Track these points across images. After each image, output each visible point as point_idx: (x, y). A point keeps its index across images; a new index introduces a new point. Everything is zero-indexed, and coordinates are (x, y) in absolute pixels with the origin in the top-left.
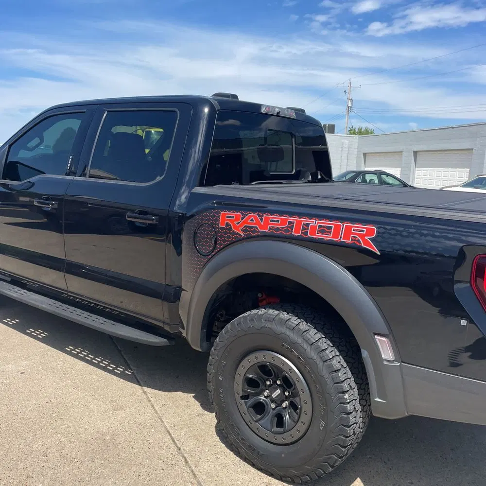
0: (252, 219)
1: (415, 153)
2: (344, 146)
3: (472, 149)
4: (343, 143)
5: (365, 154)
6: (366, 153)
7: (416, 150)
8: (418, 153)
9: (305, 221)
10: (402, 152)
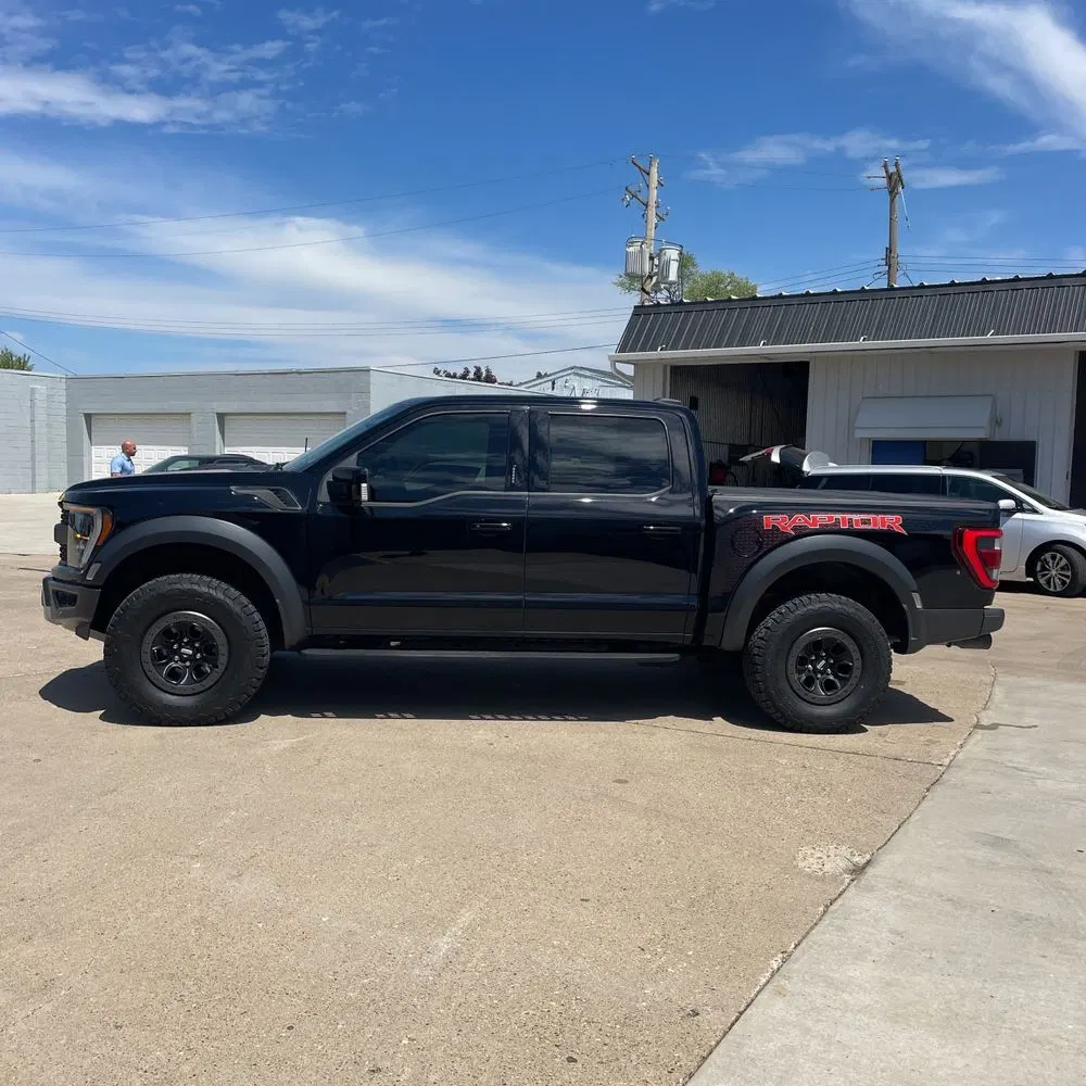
0: (800, 519)
1: (221, 417)
2: (37, 396)
3: (345, 413)
4: (33, 391)
5: (88, 417)
6: (90, 414)
7: (221, 410)
8: (226, 417)
9: (848, 516)
10: (189, 414)
